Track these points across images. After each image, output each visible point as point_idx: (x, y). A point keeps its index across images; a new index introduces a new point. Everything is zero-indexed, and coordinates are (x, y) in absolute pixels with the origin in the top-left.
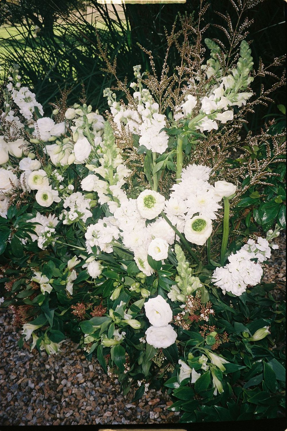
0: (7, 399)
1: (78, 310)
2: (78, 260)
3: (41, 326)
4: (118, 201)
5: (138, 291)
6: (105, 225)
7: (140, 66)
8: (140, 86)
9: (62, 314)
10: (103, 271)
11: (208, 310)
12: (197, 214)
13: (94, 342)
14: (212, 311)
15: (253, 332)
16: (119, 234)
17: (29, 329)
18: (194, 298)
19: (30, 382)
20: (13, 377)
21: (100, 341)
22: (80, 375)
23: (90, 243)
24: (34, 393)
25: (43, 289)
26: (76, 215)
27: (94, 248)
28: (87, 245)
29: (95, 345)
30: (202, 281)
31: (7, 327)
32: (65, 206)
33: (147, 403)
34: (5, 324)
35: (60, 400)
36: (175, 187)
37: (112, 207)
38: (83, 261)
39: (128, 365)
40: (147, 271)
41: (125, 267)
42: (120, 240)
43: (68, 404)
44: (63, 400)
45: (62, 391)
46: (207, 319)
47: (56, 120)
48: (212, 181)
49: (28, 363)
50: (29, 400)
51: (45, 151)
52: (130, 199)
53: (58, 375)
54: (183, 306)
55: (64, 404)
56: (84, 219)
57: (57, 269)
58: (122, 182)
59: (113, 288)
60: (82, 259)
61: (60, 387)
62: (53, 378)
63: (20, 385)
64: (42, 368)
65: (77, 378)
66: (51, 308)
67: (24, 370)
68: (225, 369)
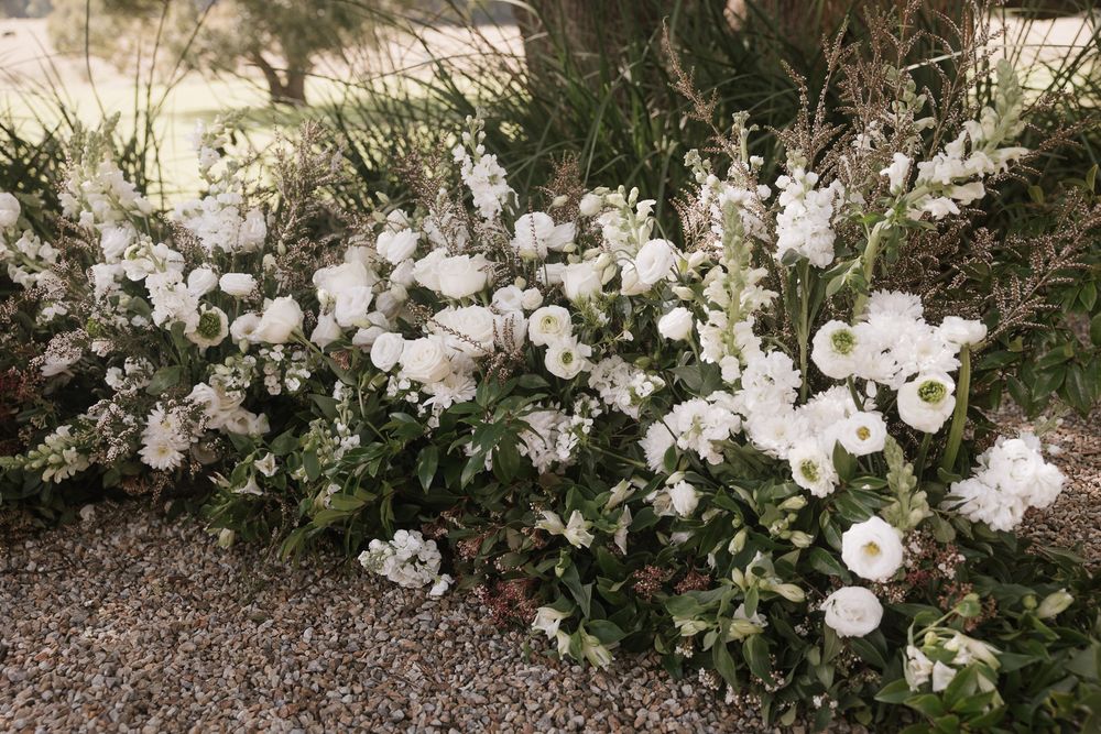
1: (648, 581)
2: (630, 488)
3: (569, 613)
4: (740, 356)
5: (785, 536)
7: (746, 114)
9: (615, 589)
10: (702, 500)
11: (953, 555)
13: (707, 631)
14: (962, 558)
16: (740, 425)
18: (921, 536)
19: (570, 712)
20: (531, 706)
21: (718, 629)
22: (670, 702)
25: (575, 538)
28: (649, 455)
31: (478, 628)
32: (592, 381)
37: (732, 367)
38: (639, 491)
39: (779, 675)
40: (821, 486)
42: (743, 437)
46: (951, 573)
47: (560, 216)
48: (933, 319)
49: (552, 684)
52: (769, 352)
53: (625, 702)
57: (594, 503)
59: (732, 532)
60: (637, 487)
62: (616, 707)
63: (553, 719)
64: (587, 692)
65: (668, 707)
66: (584, 582)
67: (549, 695)
68: (998, 664)
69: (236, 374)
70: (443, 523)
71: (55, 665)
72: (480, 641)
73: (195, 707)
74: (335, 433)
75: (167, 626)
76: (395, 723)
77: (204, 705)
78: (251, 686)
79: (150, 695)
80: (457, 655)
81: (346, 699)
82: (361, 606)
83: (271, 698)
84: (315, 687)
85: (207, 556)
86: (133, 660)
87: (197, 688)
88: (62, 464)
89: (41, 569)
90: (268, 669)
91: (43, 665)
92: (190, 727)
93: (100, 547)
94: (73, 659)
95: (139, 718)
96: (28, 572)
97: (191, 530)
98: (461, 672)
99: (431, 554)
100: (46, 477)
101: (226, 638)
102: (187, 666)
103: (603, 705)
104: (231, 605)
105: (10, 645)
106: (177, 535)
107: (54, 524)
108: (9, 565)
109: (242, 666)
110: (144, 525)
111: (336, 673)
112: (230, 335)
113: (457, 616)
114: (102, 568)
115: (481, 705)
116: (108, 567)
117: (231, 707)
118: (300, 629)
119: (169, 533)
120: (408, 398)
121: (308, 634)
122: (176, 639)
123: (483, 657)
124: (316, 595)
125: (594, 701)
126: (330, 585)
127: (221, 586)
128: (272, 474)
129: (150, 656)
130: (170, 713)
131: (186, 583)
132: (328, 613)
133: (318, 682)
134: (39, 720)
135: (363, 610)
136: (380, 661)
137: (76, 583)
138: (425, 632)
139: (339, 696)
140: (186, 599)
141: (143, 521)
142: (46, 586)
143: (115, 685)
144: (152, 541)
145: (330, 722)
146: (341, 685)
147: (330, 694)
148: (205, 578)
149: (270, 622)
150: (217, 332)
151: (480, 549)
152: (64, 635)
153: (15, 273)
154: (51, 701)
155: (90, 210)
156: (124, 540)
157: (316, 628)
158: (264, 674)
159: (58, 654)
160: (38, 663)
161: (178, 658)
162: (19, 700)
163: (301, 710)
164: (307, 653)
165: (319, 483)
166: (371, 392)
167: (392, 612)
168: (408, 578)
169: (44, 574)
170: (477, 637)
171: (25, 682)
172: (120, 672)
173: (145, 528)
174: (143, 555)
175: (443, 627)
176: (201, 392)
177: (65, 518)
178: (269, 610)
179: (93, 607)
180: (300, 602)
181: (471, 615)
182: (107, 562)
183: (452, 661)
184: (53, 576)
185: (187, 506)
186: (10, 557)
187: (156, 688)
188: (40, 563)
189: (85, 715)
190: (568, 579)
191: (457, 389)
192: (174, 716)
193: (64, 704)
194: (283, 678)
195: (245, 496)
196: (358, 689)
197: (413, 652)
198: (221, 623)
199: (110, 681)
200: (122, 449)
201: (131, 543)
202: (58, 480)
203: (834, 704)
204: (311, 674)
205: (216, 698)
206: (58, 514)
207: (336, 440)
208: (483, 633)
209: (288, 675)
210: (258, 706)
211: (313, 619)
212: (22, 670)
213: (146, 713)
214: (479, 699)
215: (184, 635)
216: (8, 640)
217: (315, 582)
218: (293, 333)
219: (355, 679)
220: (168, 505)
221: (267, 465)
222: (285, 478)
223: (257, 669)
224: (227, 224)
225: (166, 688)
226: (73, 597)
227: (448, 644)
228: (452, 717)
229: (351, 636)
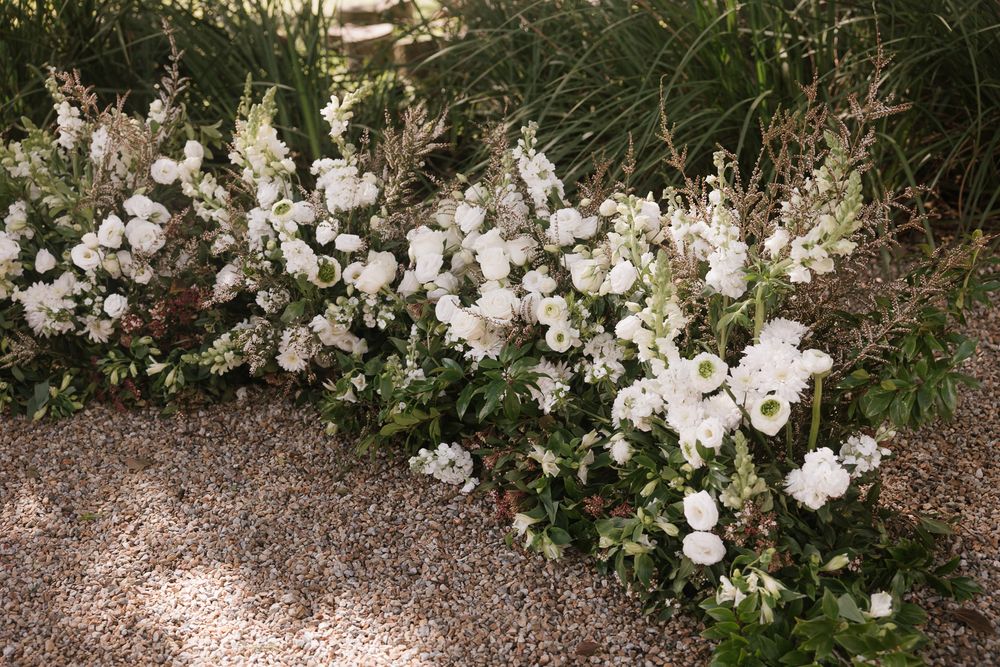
0: (492, 601)
1: (592, 506)
2: (598, 436)
3: (539, 520)
4: (666, 359)
5: (680, 489)
6: (644, 391)
8: (721, 179)
9: (571, 508)
10: (634, 455)
11: (769, 521)
12: (772, 392)
13: (613, 546)
14: (774, 523)
15: (826, 560)
16: (662, 407)
17: (522, 522)
18: (753, 505)
19: (522, 586)
20: (499, 578)
21: (621, 546)
22: (589, 589)
23: (618, 412)
24: (527, 599)
25: (546, 469)
26: (604, 371)
27: (624, 422)
28: (613, 416)
29: (614, 550)
30: (769, 483)
31: (486, 520)
32: (586, 352)
33: (675, 632)
34: (483, 515)
35: (561, 612)
36: (748, 349)
37: (657, 366)
38: (605, 439)
39: (655, 582)
40: (694, 461)
41: (666, 455)
42: (662, 415)
43: (571, 618)
44: (565, 612)
45: (564, 602)
46: (766, 533)
47: (586, 213)
48: (803, 346)
49: (518, 566)
50: (522, 606)
51: (563, 264)
52: (684, 359)
53: (560, 584)
54: (737, 515)
55: (566, 616)
56: (614, 378)
57: (567, 445)
58: (675, 333)
59: (647, 481)
60: (604, 436)
61: (562, 598)
62: (552, 587)
63: (509, 588)
64: (538, 574)
65: (585, 592)
66: (554, 499)
67: (513, 573)
68: (780, 596)
69: (342, 311)
70: (477, 439)
71: (212, 507)
72: (482, 530)
73: (292, 547)
74: (405, 367)
75: (284, 490)
76: (410, 575)
77: (297, 546)
78: (328, 538)
79: (267, 535)
80: (464, 537)
81: (383, 556)
82: (412, 493)
83: (338, 548)
84: (367, 545)
85: (319, 439)
86: (259, 510)
87: (296, 535)
88: (223, 362)
89: (208, 435)
90: (340, 529)
91: (204, 506)
92: (287, 559)
93: (248, 423)
94: (223, 504)
95: (258, 549)
96: (199, 436)
97: (311, 416)
98: (463, 550)
99: (466, 462)
100: (213, 370)
101: (320, 503)
102: (292, 520)
103: (546, 584)
104: (328, 479)
105: (186, 489)
106: (301, 419)
107: (218, 399)
108: (188, 428)
109: (325, 524)
110: (279, 408)
111: (383, 538)
112: (342, 280)
113: (475, 509)
114: (248, 440)
115: (467, 572)
116: (251, 438)
117: (314, 550)
118: (367, 503)
119: (296, 418)
120: (456, 348)
121: (372, 508)
122: (288, 499)
123: (481, 541)
124: (384, 480)
125: (539, 581)
126: (396, 474)
127: (324, 464)
128: (362, 389)
129: (269, 509)
130: (276, 548)
131: (301, 459)
132: (389, 495)
133: (370, 541)
134: (200, 541)
135: (412, 496)
136: (413, 534)
137: (230, 448)
138: (448, 518)
139: (381, 553)
140: (299, 471)
141: (279, 404)
142: (210, 448)
143: (247, 525)
144: (283, 421)
145: (370, 569)
146: (385, 546)
147: (375, 551)
148: (314, 457)
149: (349, 496)
150: (332, 278)
151: (495, 464)
152: (219, 486)
153: (198, 208)
154: (208, 530)
155: (251, 168)
156: (265, 418)
157: (379, 505)
158: (338, 532)
159: (214, 499)
160: (202, 504)
161: (287, 513)
162: (190, 527)
163: (354, 559)
164: (369, 521)
165: (394, 401)
166: (436, 336)
167: (431, 500)
168: (447, 476)
169: (210, 438)
170: (483, 526)
171: (194, 516)
172: (250, 517)
173: (280, 411)
174: (276, 432)
175: (462, 516)
176: (318, 322)
177: (225, 396)
178: (351, 486)
179: (239, 468)
180: (373, 484)
181: (485, 510)
182: (251, 435)
183: (458, 541)
184: (215, 441)
185: (309, 397)
186: (188, 422)
187: (271, 532)
188: (207, 430)
189: (227, 542)
190: (545, 496)
191: (489, 347)
192: (279, 551)
193: (215, 533)
194: (349, 536)
195: (344, 402)
196: (393, 551)
197: (437, 530)
198: (319, 493)
199: (244, 523)
200: (261, 364)
201: (269, 422)
202: (221, 374)
203: (677, 606)
204: (367, 536)
205: (306, 543)
206: (222, 392)
207: (406, 371)
208: (488, 524)
209: (352, 535)
210: (329, 552)
211: (378, 498)
212: (192, 507)
213: (262, 546)
214: (467, 568)
215: (293, 498)
216: (185, 485)
217: (387, 471)
218: (382, 288)
219: (394, 543)
220: (298, 394)
221: (359, 382)
222: (372, 393)
223: (334, 528)
224: (346, 190)
225: (277, 532)
226: (227, 460)
227: (461, 528)
228: (446, 577)
229: (400, 514)
